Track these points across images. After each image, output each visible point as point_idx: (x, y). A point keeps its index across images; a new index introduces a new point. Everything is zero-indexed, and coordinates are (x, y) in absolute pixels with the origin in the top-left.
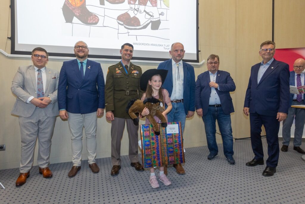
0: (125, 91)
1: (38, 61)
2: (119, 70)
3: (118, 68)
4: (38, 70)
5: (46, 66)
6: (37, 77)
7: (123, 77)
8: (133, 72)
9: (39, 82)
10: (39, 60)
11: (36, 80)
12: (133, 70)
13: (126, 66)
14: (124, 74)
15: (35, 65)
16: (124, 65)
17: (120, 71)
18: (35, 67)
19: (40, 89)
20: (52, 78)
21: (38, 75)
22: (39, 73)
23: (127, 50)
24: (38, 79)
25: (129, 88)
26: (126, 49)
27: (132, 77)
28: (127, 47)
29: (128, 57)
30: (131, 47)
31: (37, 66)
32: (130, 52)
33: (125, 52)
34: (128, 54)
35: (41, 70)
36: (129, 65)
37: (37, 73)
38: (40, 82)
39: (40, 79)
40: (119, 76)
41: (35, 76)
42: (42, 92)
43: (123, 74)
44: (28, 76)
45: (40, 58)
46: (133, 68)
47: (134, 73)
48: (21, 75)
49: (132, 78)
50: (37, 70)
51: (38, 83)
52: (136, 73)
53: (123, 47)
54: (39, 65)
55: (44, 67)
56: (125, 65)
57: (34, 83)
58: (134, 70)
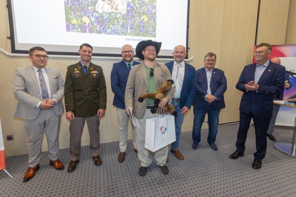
0: (83, 91)
1: (41, 61)
2: (77, 70)
3: (77, 68)
6: (39, 78)
7: (81, 78)
8: (92, 72)
11: (38, 82)
12: (92, 71)
13: (85, 67)
14: (83, 74)
16: (83, 65)
17: (79, 71)
18: (34, 68)
19: (44, 91)
20: (55, 78)
21: (39, 76)
22: (40, 74)
25: (88, 88)
26: (84, 50)
27: (91, 77)
28: (85, 48)
29: (86, 58)
30: (89, 48)
32: (88, 52)
33: (84, 53)
34: (86, 55)
35: (41, 71)
36: (88, 66)
37: (37, 74)
38: (43, 84)
39: (42, 80)
40: (77, 77)
41: (36, 78)
42: (46, 94)
44: (28, 79)
46: (92, 68)
47: (94, 74)
50: (38, 71)
51: (41, 85)
52: (96, 74)
53: (81, 47)
54: (42, 65)
56: (84, 66)
57: (36, 86)
58: (94, 70)
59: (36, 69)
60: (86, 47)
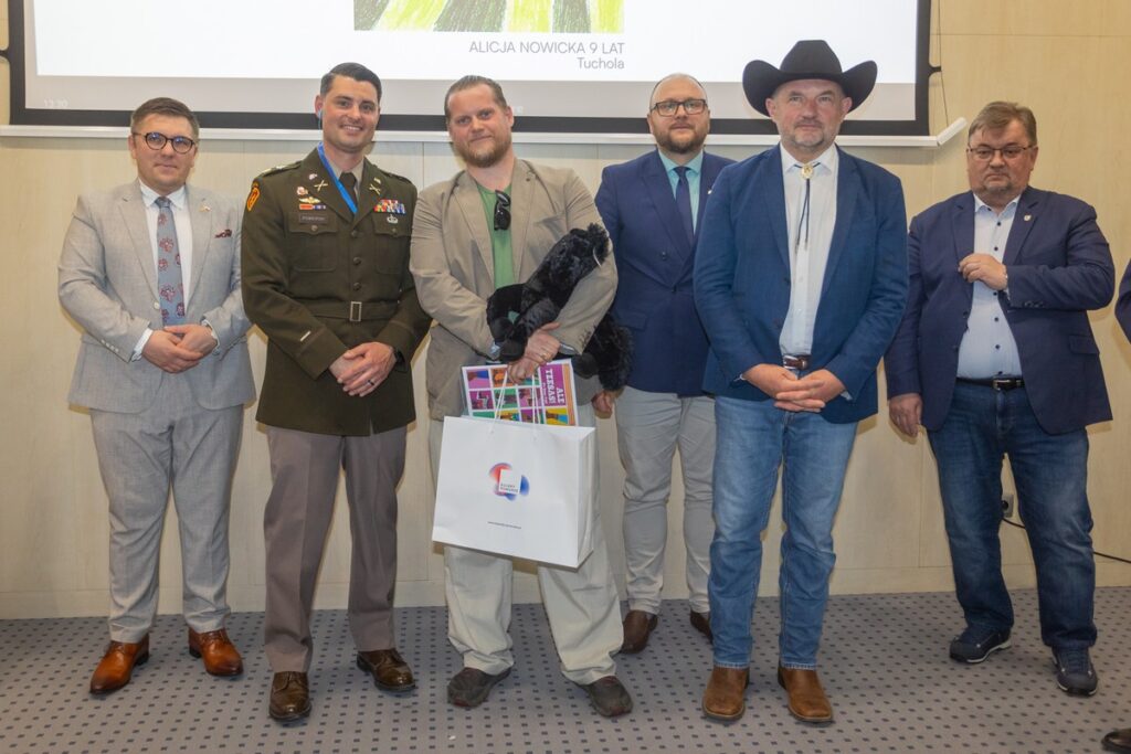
0: (340, 300)
1: (161, 161)
2: (312, 194)
3: (309, 185)
4: (159, 202)
5: (193, 180)
6: (158, 235)
7: (334, 234)
8: (379, 208)
9: (166, 256)
10: (164, 156)
11: (151, 251)
12: (378, 199)
13: (348, 179)
14: (339, 216)
15: (146, 177)
16: (337, 173)
17: (317, 201)
18: (146, 189)
19: (170, 291)
20: (218, 236)
21: (159, 224)
22: (162, 218)
23: (345, 102)
24: (162, 244)
25: (363, 286)
26: (339, 97)
27: (378, 231)
28: (345, 85)
29: (349, 134)
30: (365, 84)
31: (154, 184)
32: (360, 107)
33: (339, 112)
34: (351, 119)
35: (169, 202)
36: (358, 173)
37: (153, 215)
38: (170, 258)
39: (168, 243)
40: (314, 227)
41: (146, 231)
42: (175, 303)
43: (336, 217)
44: (117, 239)
45: (168, 149)
46: (376, 185)
47: (387, 214)
48: (89, 233)
49: (378, 235)
50: (156, 202)
51: (163, 262)
52: (395, 214)
53: (327, 82)
54: (165, 178)
55: (183, 188)
56: (343, 174)
57: (144, 264)
58: (385, 197)
59: (151, 195)
60: (349, 80)
